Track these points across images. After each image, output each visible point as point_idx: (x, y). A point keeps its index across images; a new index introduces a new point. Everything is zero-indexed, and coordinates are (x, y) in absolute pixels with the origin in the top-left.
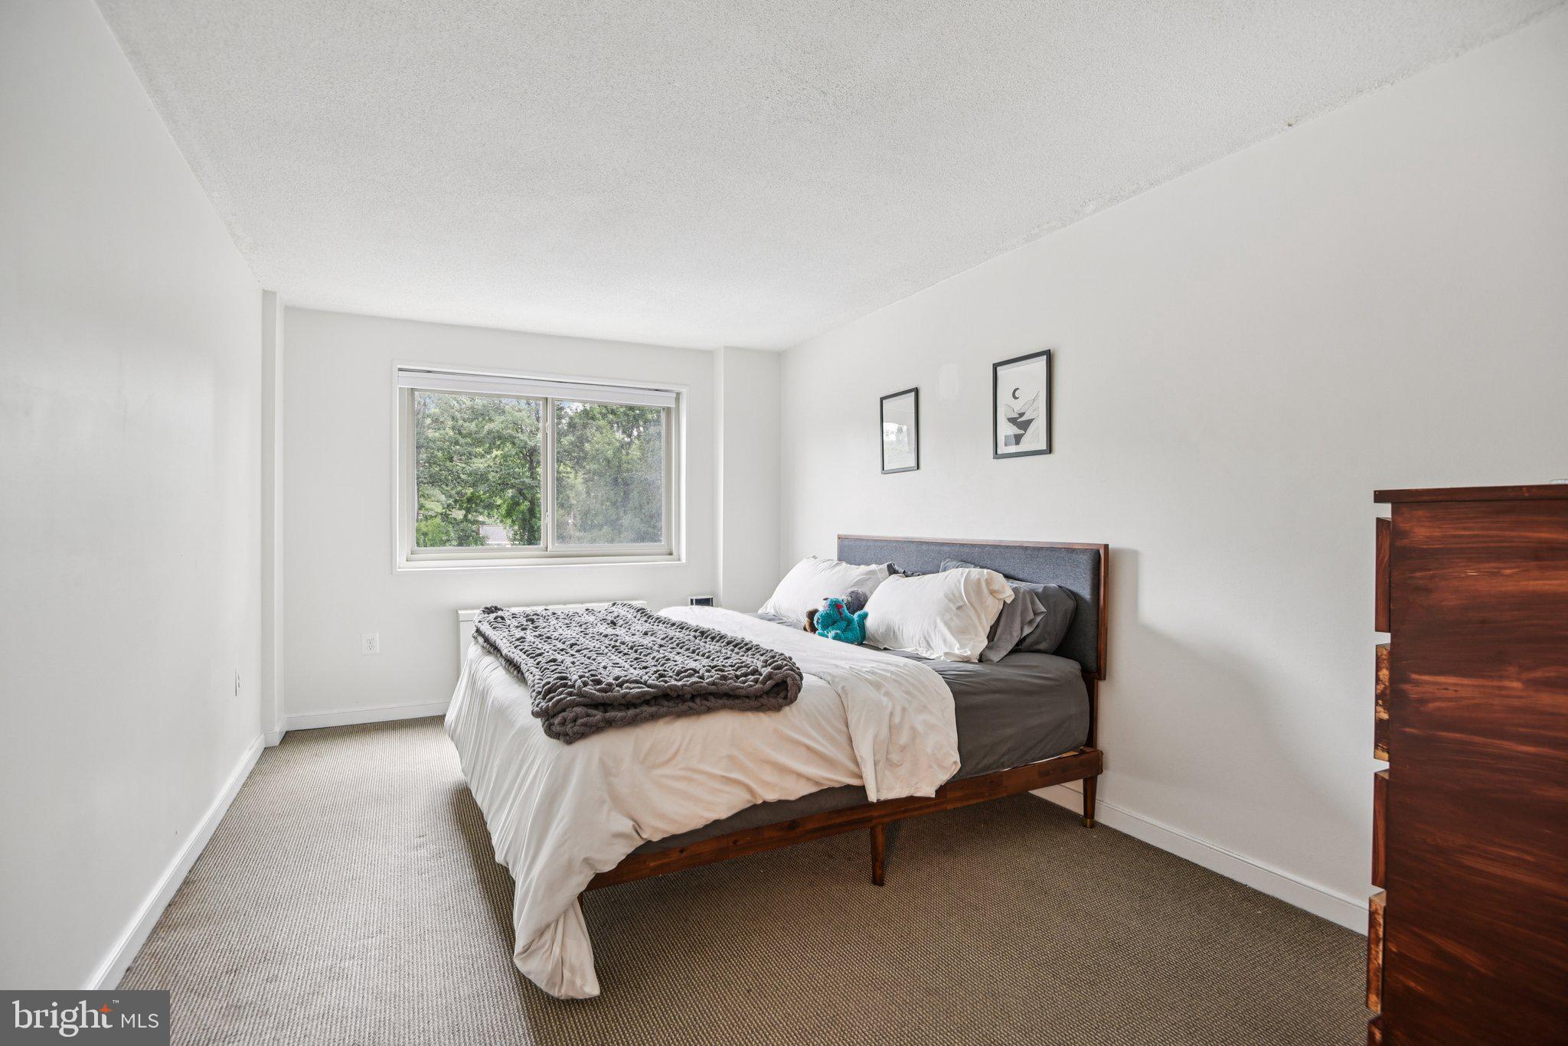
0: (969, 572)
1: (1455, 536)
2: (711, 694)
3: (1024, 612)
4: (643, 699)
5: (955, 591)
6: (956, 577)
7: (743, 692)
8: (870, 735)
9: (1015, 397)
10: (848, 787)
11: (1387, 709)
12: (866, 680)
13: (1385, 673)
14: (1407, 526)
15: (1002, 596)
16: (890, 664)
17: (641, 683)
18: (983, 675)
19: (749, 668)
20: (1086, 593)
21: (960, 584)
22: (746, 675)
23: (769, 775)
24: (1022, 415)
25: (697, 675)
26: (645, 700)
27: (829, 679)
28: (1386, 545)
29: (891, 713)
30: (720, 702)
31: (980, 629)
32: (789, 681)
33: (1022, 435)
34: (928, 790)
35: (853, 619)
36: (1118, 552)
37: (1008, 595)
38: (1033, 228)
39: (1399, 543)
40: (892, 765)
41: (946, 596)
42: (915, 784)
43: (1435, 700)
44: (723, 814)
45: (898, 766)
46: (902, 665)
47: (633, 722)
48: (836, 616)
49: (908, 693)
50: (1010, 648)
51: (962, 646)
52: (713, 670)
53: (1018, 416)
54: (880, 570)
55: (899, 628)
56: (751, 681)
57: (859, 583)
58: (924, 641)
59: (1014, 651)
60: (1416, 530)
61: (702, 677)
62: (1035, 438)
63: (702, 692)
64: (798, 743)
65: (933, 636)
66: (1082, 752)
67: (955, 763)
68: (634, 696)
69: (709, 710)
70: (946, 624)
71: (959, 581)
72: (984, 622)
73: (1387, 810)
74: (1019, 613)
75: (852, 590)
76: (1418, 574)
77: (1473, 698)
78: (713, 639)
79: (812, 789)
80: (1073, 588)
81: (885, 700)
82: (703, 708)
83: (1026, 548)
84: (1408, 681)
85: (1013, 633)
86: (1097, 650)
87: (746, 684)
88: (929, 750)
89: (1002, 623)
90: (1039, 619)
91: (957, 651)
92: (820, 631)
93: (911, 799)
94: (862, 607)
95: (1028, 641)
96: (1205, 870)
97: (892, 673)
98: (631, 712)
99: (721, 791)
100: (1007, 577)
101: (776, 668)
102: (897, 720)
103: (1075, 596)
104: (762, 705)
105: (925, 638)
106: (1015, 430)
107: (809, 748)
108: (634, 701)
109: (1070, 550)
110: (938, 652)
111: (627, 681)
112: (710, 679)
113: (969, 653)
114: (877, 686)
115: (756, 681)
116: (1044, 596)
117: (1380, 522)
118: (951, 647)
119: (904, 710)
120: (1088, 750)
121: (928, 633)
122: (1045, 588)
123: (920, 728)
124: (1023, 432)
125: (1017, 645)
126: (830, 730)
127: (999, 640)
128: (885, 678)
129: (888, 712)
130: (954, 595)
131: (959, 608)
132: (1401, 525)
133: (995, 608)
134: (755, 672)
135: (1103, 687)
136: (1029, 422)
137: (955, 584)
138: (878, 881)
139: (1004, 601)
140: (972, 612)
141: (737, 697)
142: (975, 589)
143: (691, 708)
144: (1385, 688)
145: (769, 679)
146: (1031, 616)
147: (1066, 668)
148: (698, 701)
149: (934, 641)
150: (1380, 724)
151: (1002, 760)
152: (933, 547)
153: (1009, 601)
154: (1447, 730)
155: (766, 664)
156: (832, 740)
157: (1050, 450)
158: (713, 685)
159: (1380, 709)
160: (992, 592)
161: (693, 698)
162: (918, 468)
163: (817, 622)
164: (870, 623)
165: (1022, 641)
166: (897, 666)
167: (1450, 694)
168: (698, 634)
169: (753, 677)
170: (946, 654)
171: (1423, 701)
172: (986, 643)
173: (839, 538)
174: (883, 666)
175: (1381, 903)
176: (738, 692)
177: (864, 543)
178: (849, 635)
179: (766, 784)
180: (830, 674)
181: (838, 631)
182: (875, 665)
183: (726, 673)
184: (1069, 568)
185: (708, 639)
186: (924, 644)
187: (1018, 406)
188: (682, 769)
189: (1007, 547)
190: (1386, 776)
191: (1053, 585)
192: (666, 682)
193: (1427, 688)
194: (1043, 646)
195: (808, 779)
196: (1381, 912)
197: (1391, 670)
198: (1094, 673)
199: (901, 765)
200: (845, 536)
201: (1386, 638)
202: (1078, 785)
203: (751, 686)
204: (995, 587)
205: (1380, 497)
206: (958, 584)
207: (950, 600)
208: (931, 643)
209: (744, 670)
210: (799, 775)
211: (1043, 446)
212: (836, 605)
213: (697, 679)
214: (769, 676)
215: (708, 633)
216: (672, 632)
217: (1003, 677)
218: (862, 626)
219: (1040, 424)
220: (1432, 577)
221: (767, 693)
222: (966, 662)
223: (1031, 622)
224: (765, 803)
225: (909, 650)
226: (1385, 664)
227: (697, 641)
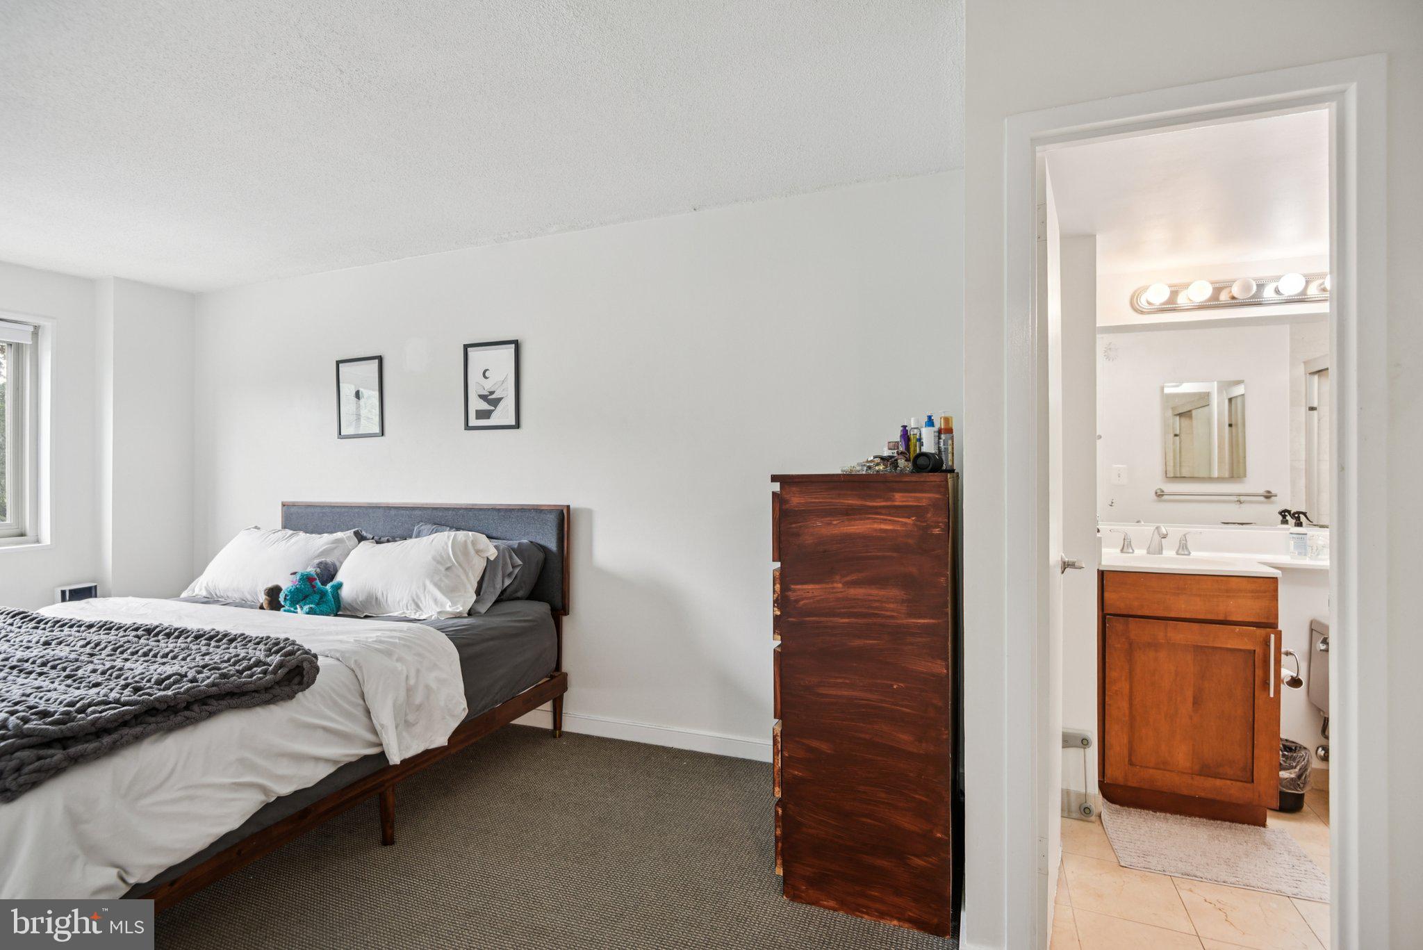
0: (455, 536)
1: (811, 502)
2: (210, 697)
3: (505, 565)
4: (120, 721)
5: (443, 554)
6: (444, 540)
7: (252, 687)
8: (390, 703)
9: (486, 377)
10: (366, 758)
11: (779, 608)
12: (377, 650)
13: (778, 586)
14: (787, 497)
15: (486, 555)
16: (395, 631)
17: (110, 703)
18: (479, 626)
19: (250, 659)
20: (552, 545)
21: (447, 546)
22: (249, 668)
23: (285, 768)
24: (492, 393)
25: (185, 679)
26: (122, 723)
27: (338, 655)
28: (777, 509)
29: (407, 676)
30: (224, 703)
31: (469, 586)
32: (306, 665)
33: (493, 411)
34: (441, 740)
35: (327, 591)
36: (576, 510)
37: (492, 553)
38: (504, 233)
39: (784, 507)
40: (408, 724)
41: (434, 559)
42: (430, 738)
43: (803, 599)
44: (234, 823)
45: (414, 725)
46: (405, 629)
47: (113, 749)
48: (308, 589)
49: (419, 655)
50: (494, 599)
51: (454, 604)
52: (205, 670)
53: (488, 393)
54: (349, 538)
55: (383, 594)
56: (259, 673)
57: (325, 553)
58: (413, 605)
59: (497, 602)
60: (793, 499)
61: (194, 680)
62: (505, 414)
63: (200, 697)
64: (315, 727)
65: (423, 599)
66: (552, 677)
67: (464, 709)
68: (108, 720)
69: (211, 715)
70: (436, 585)
71: (446, 544)
72: (472, 578)
73: (781, 670)
74: (500, 568)
75: (320, 560)
76: (794, 526)
77: (821, 595)
78: (168, 635)
79: (330, 769)
80: (542, 543)
81: (399, 666)
82: (203, 714)
83: (499, 509)
84: (790, 590)
85: (496, 586)
86: (562, 592)
87: (255, 677)
88: (442, 704)
89: (486, 578)
90: (517, 571)
91: (449, 608)
92: (287, 608)
93: (427, 753)
94: (332, 577)
95: (508, 591)
96: (645, 745)
97: (400, 638)
98: (107, 740)
99: (233, 800)
100: (489, 537)
101: (286, 655)
102: (412, 682)
103: (543, 549)
104: (275, 696)
105: (414, 600)
106: (484, 406)
107: (325, 729)
108: (109, 726)
109: (538, 510)
110: (430, 611)
111: (90, 705)
112: (208, 681)
113: (461, 609)
114: (389, 654)
115: (265, 672)
116: (519, 551)
117: (774, 493)
118: (442, 605)
119: (418, 671)
120: (556, 674)
121: (417, 596)
122: (519, 544)
123: (434, 685)
124: (493, 408)
125: (499, 596)
126: (346, 706)
127: (484, 593)
128: (394, 644)
129: (405, 676)
130: (442, 557)
131: (448, 569)
132: (786, 496)
133: (480, 565)
134: (258, 663)
135: (566, 620)
136: (499, 400)
137: (443, 547)
138: (388, 841)
139: (488, 558)
140: (460, 572)
141: (244, 694)
142: (462, 551)
143: (188, 718)
144: (778, 596)
145: (280, 668)
146: (511, 569)
147: (540, 609)
148: (196, 708)
149: (423, 602)
150: (776, 618)
151: (495, 699)
152: (402, 512)
153: (492, 558)
154: (809, 616)
155: (269, 652)
156: (349, 716)
157: (517, 425)
158: (213, 686)
159: (776, 609)
160: (478, 552)
161: (188, 707)
162: (383, 435)
163: (285, 599)
164: (345, 593)
165: (503, 592)
166: (401, 631)
167: (810, 595)
168: (140, 633)
169: (259, 669)
170: (439, 613)
171: (797, 601)
172: (474, 597)
173: (283, 505)
174: (388, 633)
175: (778, 729)
176: (245, 689)
177: (318, 510)
178: (324, 607)
179: (281, 778)
180: (337, 651)
181: (312, 606)
182: (379, 634)
183: (225, 671)
184: (538, 526)
185: (160, 637)
186: (413, 606)
187: (488, 385)
188: (179, 789)
189: (481, 509)
190: (779, 650)
191: (525, 541)
192: (150, 695)
193: (798, 593)
194: (520, 594)
195: (327, 760)
196: (779, 734)
197: (781, 584)
198: (560, 610)
199: (417, 723)
200: (294, 502)
201: (778, 565)
202: (548, 706)
203: (261, 679)
204: (481, 547)
205: (775, 478)
206: (445, 547)
207: (438, 562)
208: (420, 605)
209: (245, 663)
210: (317, 759)
211: (513, 423)
212: (308, 579)
213: (190, 685)
214: (281, 665)
215: (158, 629)
216: (93, 637)
217: (495, 625)
218: (337, 597)
219: (509, 402)
220: (800, 527)
221: (278, 683)
222: (459, 617)
223: (510, 575)
224: (280, 799)
225: (395, 614)
226: (778, 581)
227: (142, 641)
